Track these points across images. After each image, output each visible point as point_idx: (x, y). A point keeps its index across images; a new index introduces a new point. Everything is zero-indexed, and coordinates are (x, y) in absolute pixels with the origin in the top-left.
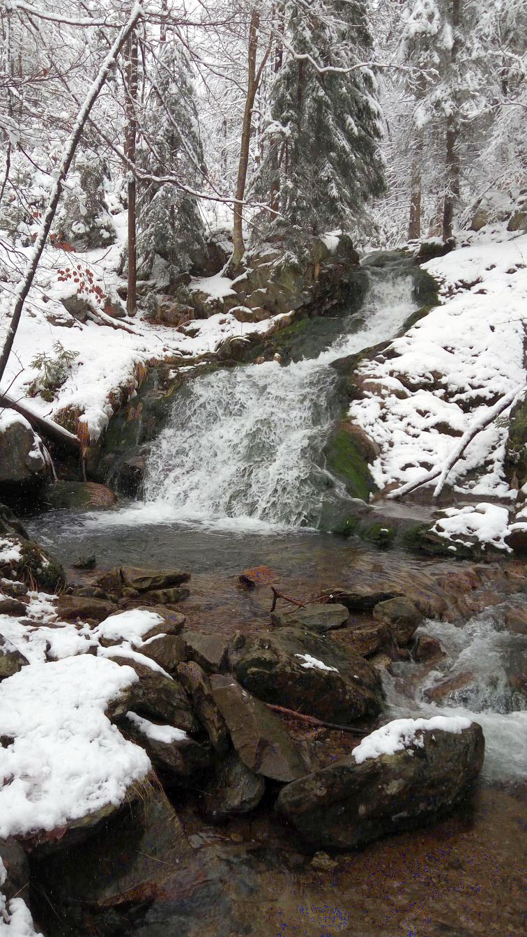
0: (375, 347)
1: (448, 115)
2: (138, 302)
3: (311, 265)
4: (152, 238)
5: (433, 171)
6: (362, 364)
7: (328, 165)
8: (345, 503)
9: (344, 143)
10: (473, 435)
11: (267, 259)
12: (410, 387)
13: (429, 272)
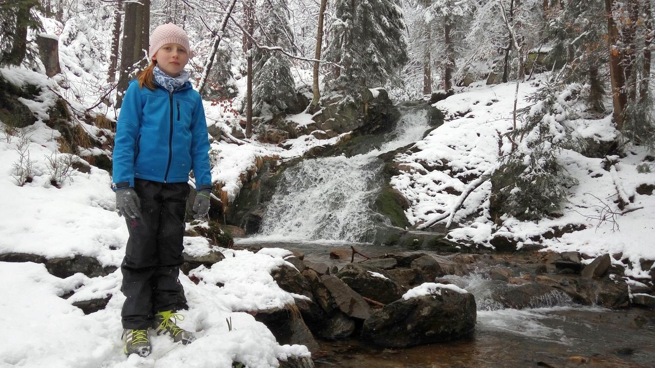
0: (405, 147)
1: (445, 15)
2: (253, 130)
3: (363, 103)
4: (263, 89)
5: (438, 49)
6: (398, 156)
7: (372, 44)
8: (391, 229)
9: (381, 31)
10: (469, 193)
11: (335, 100)
12: (428, 168)
13: (438, 108)
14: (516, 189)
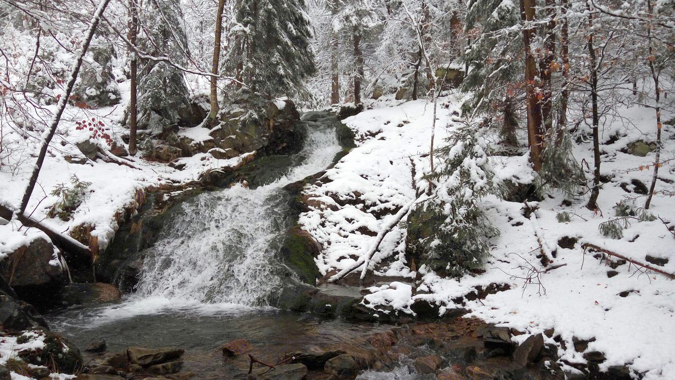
0: (314, 175)
1: (354, 25)
2: (138, 145)
3: (267, 119)
4: (150, 99)
5: (346, 60)
6: (307, 187)
7: (277, 54)
8: (300, 285)
9: (287, 40)
10: (384, 235)
11: (235, 115)
12: (339, 202)
13: (348, 125)
14: (436, 242)
